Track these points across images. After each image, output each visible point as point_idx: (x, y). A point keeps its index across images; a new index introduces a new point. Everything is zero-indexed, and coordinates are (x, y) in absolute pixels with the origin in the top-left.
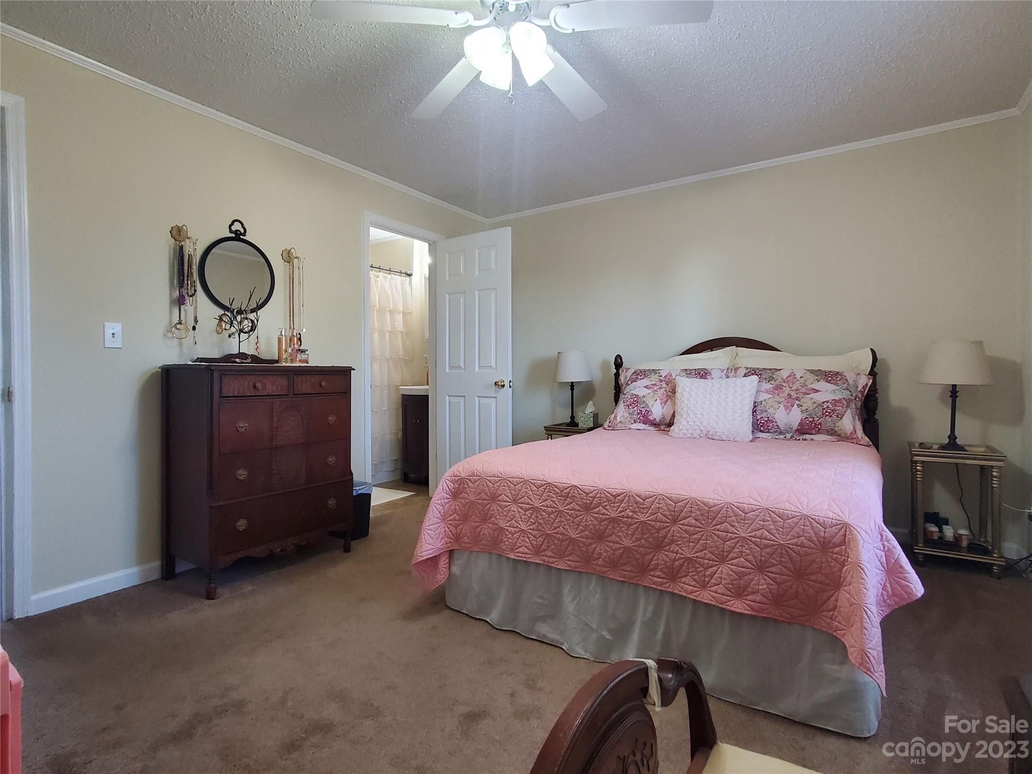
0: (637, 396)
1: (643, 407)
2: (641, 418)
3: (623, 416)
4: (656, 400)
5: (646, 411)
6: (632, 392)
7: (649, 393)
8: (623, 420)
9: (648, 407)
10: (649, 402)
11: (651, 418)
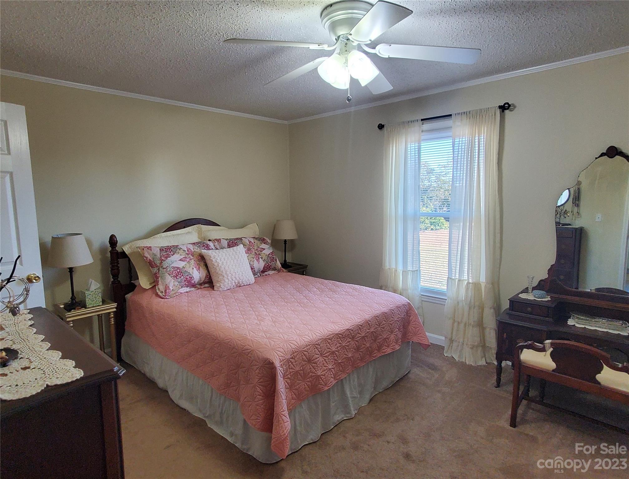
0: (178, 268)
1: (187, 276)
2: (187, 283)
3: (174, 285)
4: (193, 268)
5: (190, 277)
6: (172, 265)
7: (186, 264)
8: (174, 288)
9: (191, 274)
10: (190, 270)
11: (193, 282)
